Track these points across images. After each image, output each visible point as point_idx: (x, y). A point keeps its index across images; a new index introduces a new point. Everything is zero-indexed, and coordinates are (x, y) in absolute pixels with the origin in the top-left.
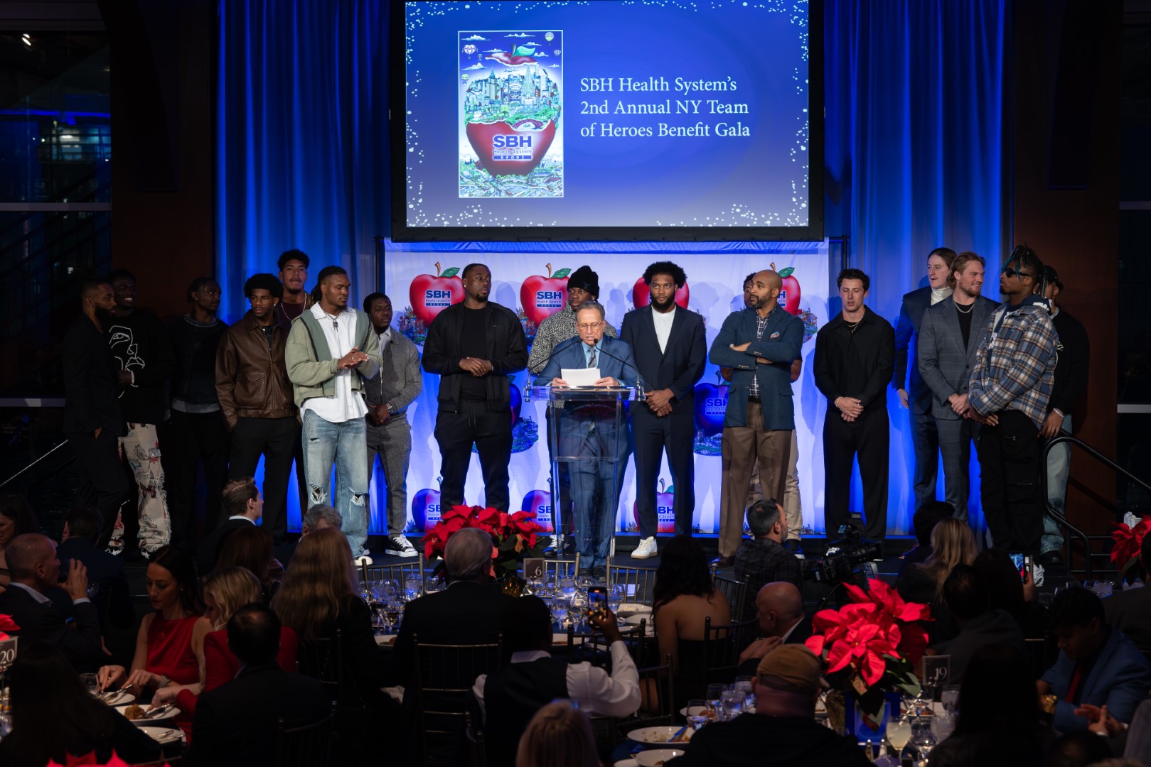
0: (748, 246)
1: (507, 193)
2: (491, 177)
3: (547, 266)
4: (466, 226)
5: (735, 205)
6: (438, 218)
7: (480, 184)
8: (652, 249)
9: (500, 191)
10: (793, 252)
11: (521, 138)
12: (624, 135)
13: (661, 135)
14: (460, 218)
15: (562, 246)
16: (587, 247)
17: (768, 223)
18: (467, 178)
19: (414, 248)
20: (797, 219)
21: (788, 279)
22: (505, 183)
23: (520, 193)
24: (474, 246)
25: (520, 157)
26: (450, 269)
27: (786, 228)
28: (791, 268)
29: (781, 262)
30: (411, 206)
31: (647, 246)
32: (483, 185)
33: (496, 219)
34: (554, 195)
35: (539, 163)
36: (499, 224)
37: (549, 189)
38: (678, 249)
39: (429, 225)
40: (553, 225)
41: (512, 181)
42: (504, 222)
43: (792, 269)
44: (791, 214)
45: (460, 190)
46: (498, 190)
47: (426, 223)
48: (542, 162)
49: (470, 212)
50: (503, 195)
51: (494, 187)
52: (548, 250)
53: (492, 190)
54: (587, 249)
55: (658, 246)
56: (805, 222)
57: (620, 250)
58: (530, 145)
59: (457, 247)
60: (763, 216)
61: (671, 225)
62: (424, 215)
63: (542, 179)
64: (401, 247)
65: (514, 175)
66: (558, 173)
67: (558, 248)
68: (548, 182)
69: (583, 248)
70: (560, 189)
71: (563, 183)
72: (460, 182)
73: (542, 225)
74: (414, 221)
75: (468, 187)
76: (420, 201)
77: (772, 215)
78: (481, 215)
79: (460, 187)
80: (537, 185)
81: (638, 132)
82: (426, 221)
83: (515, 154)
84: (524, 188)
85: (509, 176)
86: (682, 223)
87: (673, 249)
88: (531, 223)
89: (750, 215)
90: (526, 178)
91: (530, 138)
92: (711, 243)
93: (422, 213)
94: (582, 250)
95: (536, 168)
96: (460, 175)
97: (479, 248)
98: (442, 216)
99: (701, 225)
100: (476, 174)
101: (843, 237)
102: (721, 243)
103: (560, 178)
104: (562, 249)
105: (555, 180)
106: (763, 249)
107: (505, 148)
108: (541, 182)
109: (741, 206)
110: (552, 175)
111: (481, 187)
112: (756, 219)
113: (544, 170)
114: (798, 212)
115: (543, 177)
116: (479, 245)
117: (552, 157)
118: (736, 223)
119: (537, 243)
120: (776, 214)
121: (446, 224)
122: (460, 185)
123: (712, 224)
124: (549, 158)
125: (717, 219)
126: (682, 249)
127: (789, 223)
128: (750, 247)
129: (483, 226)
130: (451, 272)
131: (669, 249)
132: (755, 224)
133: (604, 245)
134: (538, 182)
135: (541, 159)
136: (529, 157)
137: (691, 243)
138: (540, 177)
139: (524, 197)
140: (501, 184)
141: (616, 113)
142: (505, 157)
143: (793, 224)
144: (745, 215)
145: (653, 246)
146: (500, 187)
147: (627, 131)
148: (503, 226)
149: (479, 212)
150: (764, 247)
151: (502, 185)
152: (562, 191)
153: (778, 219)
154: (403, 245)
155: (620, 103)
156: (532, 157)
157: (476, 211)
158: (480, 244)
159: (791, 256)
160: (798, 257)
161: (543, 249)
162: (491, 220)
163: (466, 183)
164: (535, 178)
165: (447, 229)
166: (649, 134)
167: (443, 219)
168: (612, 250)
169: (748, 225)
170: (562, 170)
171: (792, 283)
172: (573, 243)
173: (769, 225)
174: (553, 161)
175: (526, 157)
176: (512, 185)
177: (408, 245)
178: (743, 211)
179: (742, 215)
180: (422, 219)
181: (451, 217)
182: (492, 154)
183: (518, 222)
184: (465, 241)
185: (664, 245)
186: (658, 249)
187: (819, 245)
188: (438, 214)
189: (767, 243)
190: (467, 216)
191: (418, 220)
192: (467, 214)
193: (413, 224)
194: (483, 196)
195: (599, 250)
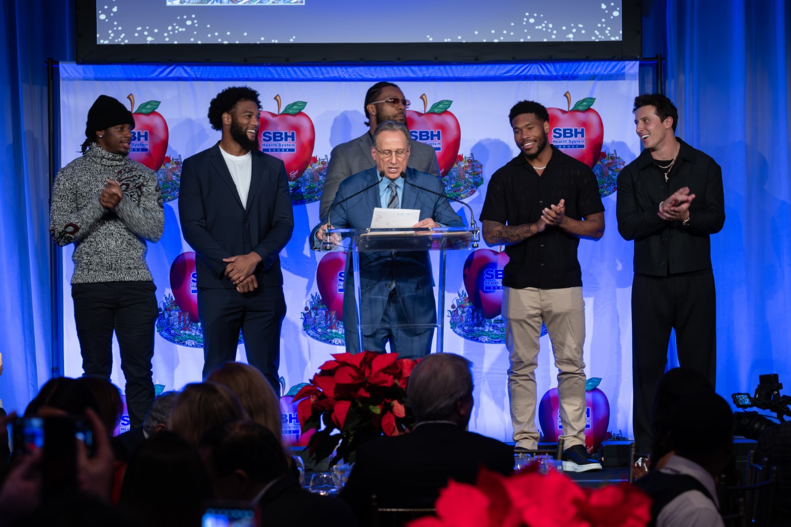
0: (535, 69)
3: (275, 98)
4: (176, 43)
5: (527, 14)
6: (138, 32)
8: (412, 75)
10: (593, 77)
14: (168, 32)
15: (295, 72)
16: (328, 73)
17: (571, 37)
19: (99, 75)
20: (607, 32)
21: (587, 113)
24: (179, 71)
26: (148, 103)
27: (594, 43)
28: (591, 98)
29: (579, 91)
30: (102, 17)
31: (406, 71)
33: (216, 34)
34: (293, 1)
36: (220, 41)
38: (445, 75)
39: (126, 41)
40: (291, 41)
42: (227, 38)
43: (592, 100)
44: (599, 25)
47: (123, 39)
49: (182, 24)
52: (276, 76)
54: (327, 76)
55: (420, 70)
56: (618, 35)
57: (370, 77)
59: (156, 73)
60: (564, 28)
61: (446, 41)
62: (120, 28)
64: (81, 72)
67: (289, 74)
69: (323, 74)
73: (276, 42)
74: (106, 37)
76: (115, 9)
77: (576, 27)
78: (196, 29)
82: (123, 35)
86: (459, 37)
87: (439, 75)
88: (263, 39)
89: (547, 27)
92: (489, 67)
93: (117, 26)
94: (321, 77)
97: (185, 75)
98: (144, 29)
99: (485, 41)
101: (657, 56)
102: (503, 66)
104: (294, 76)
106: (554, 74)
109: (535, 15)
112: (555, 32)
114: (608, 23)
116: (185, 70)
118: (529, 37)
119: (263, 68)
120: (581, 26)
121: (150, 40)
123: (499, 39)
125: (505, 32)
126: (451, 75)
127: (596, 36)
128: (539, 71)
129: (199, 42)
130: (148, 106)
131: (433, 75)
132: (554, 38)
133: (350, 70)
137: (462, 67)
143: (602, 38)
144: (540, 27)
145: (413, 71)
148: (226, 42)
149: (193, 24)
150: (556, 71)
153: (583, 32)
154: (84, 72)
157: (189, 23)
158: (188, 69)
159: (591, 82)
160: (600, 83)
161: (269, 76)
162: (209, 36)
165: (152, 46)
167: (146, 33)
168: (359, 77)
169: (545, 40)
171: (592, 118)
172: (310, 68)
173: (572, 40)
177: (90, 70)
178: (538, 21)
179: (537, 27)
180: (117, 34)
181: (156, 31)
183: (245, 37)
184: (170, 66)
185: (428, 70)
186: (420, 75)
187: (627, 69)
188: (138, 27)
189: (561, 67)
190: (178, 30)
191: (112, 35)
192: (177, 27)
193: (104, 40)
194: (198, 3)
195: (342, 77)
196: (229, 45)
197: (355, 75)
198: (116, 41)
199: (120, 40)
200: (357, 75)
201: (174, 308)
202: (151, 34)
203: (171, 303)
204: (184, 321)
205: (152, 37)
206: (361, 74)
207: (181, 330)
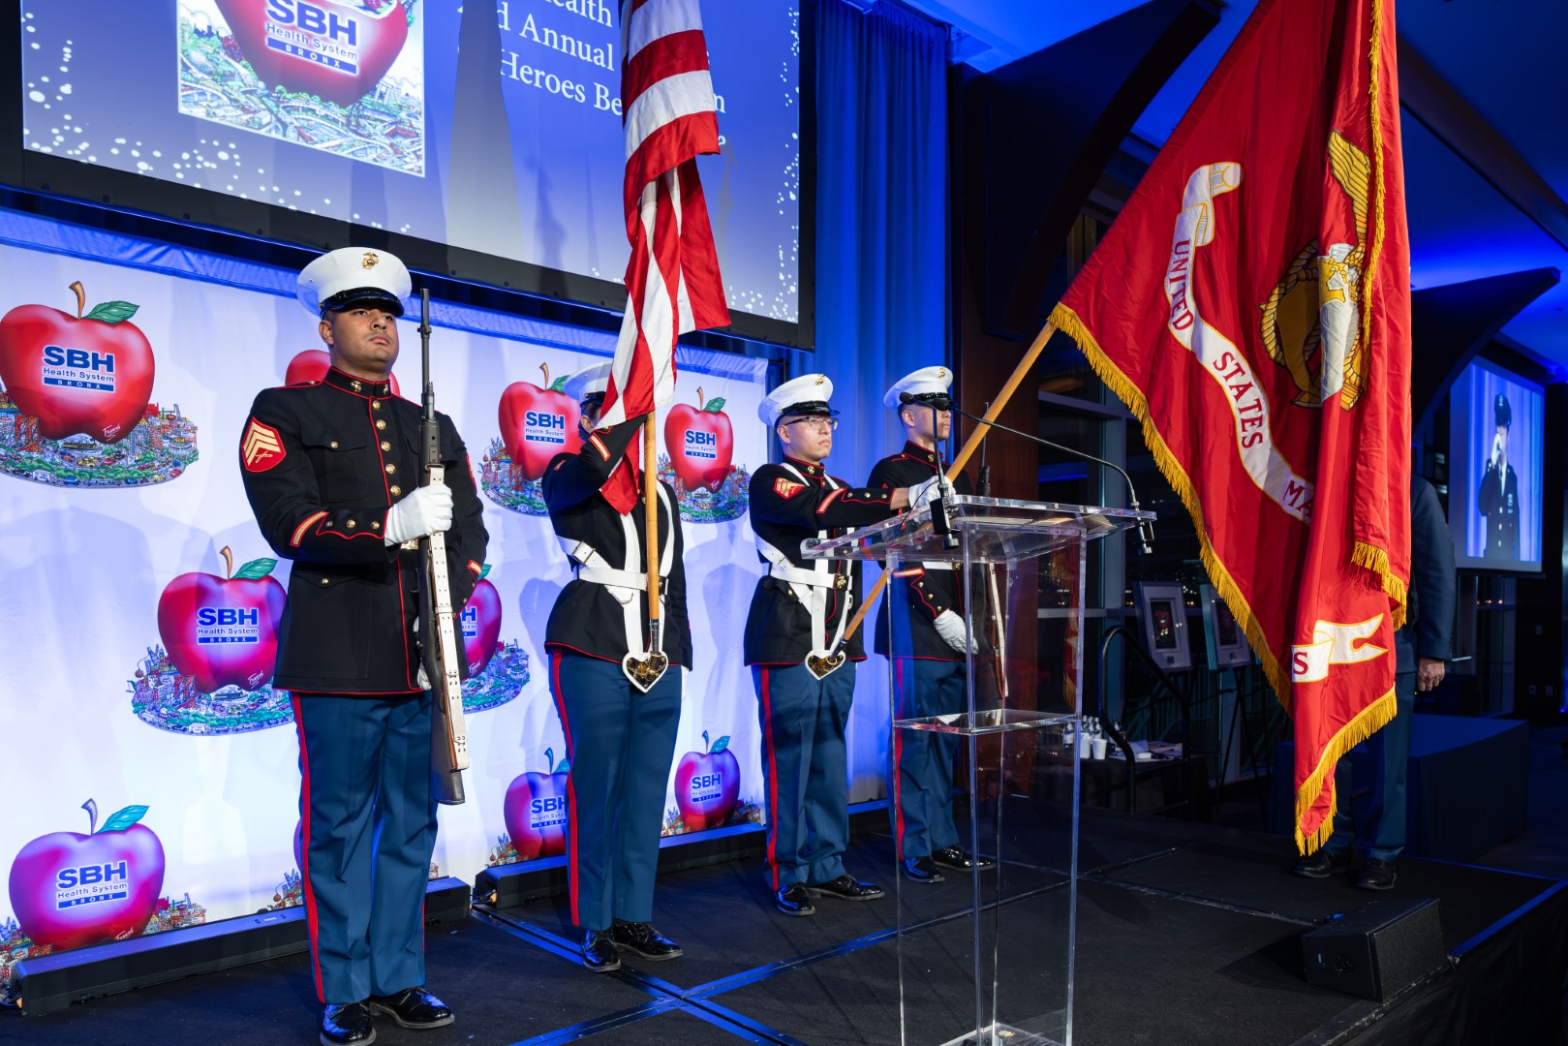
1: (300, 134)
2: (261, 84)
4: (197, 185)
6: (118, 146)
7: (235, 95)
8: (531, 335)
9: (285, 126)
10: (724, 374)
11: (333, 18)
12: (537, 84)
13: (598, 105)
14: (183, 162)
17: (749, 306)
18: (201, 68)
20: (784, 309)
21: (718, 416)
22: (296, 109)
23: (332, 143)
25: (331, 61)
26: (113, 304)
28: (722, 400)
30: (36, 96)
31: (524, 328)
32: (243, 99)
33: (276, 189)
34: (406, 167)
35: (375, 89)
36: (281, 202)
37: (396, 152)
38: (570, 342)
39: (93, 159)
40: (403, 231)
41: (314, 111)
42: (295, 200)
44: (777, 299)
45: (180, 94)
46: (279, 120)
47: (85, 153)
48: (380, 88)
49: (211, 154)
50: (292, 137)
51: (271, 112)
53: (266, 117)
55: (543, 330)
56: (794, 315)
57: (477, 326)
58: (352, 41)
60: (743, 294)
62: (78, 130)
63: (380, 126)
65: (317, 98)
66: (413, 120)
68: (393, 134)
70: (419, 157)
71: (423, 146)
72: (181, 74)
73: (379, 227)
74: (46, 140)
75: (203, 93)
76: (66, 89)
77: (755, 296)
78: (236, 170)
79: (180, 87)
80: (369, 136)
81: (562, 87)
82: (84, 146)
83: (320, 51)
84: (339, 133)
85: (305, 95)
87: (563, 340)
90: (345, 112)
91: (352, 24)
93: (72, 124)
95: (367, 97)
96: (180, 55)
97: (186, 268)
98: (131, 145)
100: (223, 68)
103: (417, 135)
105: (407, 135)
107: (293, 28)
108: (378, 131)
110: (400, 122)
111: (236, 101)
113: (383, 106)
114: (786, 298)
115: (382, 121)
117: (401, 84)
120: (760, 295)
121: (143, 168)
122: (180, 82)
124: (392, 82)
126: (577, 343)
127: (775, 313)
129: (244, 196)
130: (115, 310)
131: (557, 339)
134: (371, 130)
135: (378, 82)
136: (351, 68)
138: (376, 120)
139: (339, 153)
140: (289, 109)
141: (523, 34)
142: (295, 49)
143: (779, 316)
146: (287, 119)
147: (542, 79)
148: (292, 207)
149: (232, 160)
151: (288, 112)
152: (422, 163)
153: (762, 304)
155: (530, 18)
156: (358, 70)
157: (223, 156)
162: (262, 188)
163: (197, 81)
164: (366, 118)
166: (580, 98)
167: (135, 153)
170: (422, 119)
171: (723, 422)
174: (403, 94)
175: (343, 65)
176: (315, 119)
180: (72, 140)
181: (157, 154)
182: (263, 33)
185: (551, 330)
186: (541, 336)
187: (756, 368)
188: (120, 137)
189: (696, 354)
190: (201, 163)
191: (60, 139)
192: (200, 158)
193: (42, 145)
194: (242, 125)
195: (439, 319)
196: (299, 213)
197: (457, 321)
198: (70, 152)
199: (78, 152)
200: (460, 320)
201: (166, 669)
202: (146, 157)
203: (162, 661)
204: (185, 691)
205: (150, 165)
206: (465, 319)
207: (179, 708)
